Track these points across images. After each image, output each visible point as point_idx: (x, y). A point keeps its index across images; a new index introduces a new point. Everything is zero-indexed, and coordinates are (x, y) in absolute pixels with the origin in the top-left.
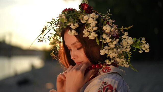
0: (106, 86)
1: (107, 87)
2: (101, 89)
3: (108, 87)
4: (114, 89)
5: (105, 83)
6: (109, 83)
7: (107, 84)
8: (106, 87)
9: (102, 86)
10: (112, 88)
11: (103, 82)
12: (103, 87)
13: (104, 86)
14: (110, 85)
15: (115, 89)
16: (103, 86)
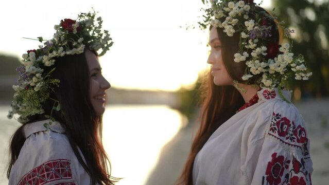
0: (280, 119)
1: (281, 122)
2: (274, 125)
3: (283, 121)
4: (291, 123)
5: (278, 116)
6: (283, 116)
7: (281, 117)
8: (279, 121)
9: (273, 120)
10: (289, 121)
11: (274, 114)
12: (275, 122)
13: (278, 120)
14: (285, 119)
15: (293, 123)
16: (275, 120)
